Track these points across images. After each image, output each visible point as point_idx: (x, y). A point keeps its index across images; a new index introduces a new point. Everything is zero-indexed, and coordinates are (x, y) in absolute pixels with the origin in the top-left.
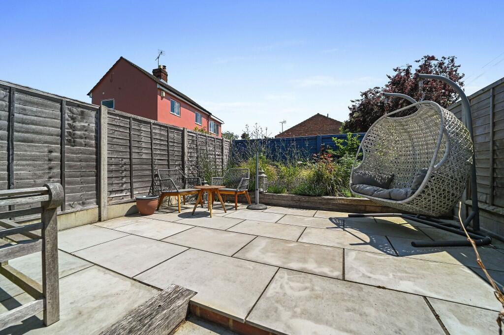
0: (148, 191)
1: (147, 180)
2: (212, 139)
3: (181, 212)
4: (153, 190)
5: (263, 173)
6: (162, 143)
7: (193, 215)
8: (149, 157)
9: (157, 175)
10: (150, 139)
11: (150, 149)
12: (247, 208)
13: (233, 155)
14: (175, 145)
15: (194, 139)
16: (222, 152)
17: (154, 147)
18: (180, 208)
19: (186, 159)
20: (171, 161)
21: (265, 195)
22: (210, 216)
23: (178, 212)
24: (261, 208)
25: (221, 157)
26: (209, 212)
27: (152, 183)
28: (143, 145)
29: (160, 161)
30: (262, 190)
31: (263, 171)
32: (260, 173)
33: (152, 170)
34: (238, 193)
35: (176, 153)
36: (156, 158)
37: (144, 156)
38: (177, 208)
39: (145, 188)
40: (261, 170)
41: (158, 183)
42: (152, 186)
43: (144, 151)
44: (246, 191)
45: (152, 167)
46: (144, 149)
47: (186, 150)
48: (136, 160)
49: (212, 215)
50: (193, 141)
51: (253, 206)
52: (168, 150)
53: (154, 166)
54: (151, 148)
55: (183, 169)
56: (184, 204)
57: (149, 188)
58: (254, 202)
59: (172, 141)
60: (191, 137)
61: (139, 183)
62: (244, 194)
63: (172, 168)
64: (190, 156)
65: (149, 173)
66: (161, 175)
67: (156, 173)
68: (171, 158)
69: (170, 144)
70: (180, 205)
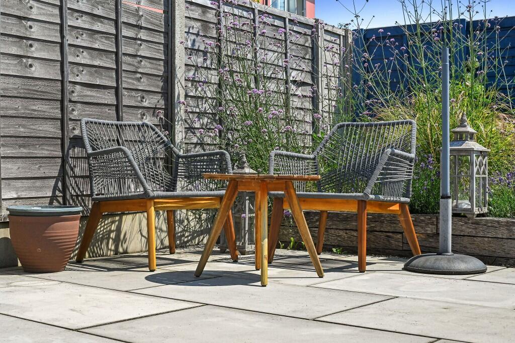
0: (50, 194)
1: (45, 153)
2: (277, 23)
3: (158, 271)
4: (64, 191)
5: (471, 136)
6: (98, 26)
7: (199, 277)
8: (54, 73)
9: (78, 141)
10: (57, 11)
11: (58, 48)
12: (404, 269)
13: (356, 78)
14: (143, 35)
15: (211, 16)
16: (314, 73)
17: (70, 39)
18: (155, 262)
19: (179, 90)
20: (125, 92)
21: (477, 223)
22: (259, 283)
23: (147, 269)
24: (462, 266)
25: (308, 91)
26: (259, 273)
27: (63, 166)
28: (36, 32)
29: (88, 92)
30: (465, 204)
31: (470, 129)
32: (460, 137)
33: (62, 120)
34: (370, 210)
35: (146, 67)
36: (78, 79)
37: (38, 71)
38: (146, 261)
39: (38, 183)
40: (462, 125)
41: (80, 168)
42: (63, 175)
43: (37, 51)
44: (402, 205)
45: (62, 109)
46: (36, 45)
47: (180, 58)
48: (12, 80)
49: (268, 282)
50: (205, 24)
51: (430, 260)
52: (117, 54)
53: (70, 107)
54: (62, 45)
55: (168, 126)
56: (172, 253)
57: (52, 182)
58: (433, 246)
59: (132, 21)
60: (200, 10)
61: (20, 163)
62: (393, 218)
63: (130, 119)
64: (193, 81)
65: (51, 129)
66: (90, 141)
67: (77, 132)
68: (127, 81)
69: (125, 32)
70: (155, 254)
